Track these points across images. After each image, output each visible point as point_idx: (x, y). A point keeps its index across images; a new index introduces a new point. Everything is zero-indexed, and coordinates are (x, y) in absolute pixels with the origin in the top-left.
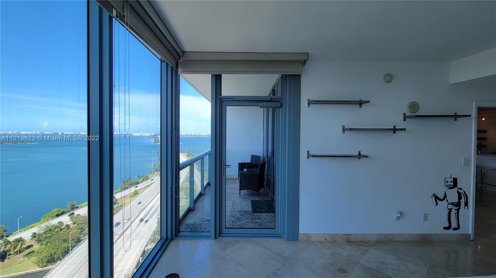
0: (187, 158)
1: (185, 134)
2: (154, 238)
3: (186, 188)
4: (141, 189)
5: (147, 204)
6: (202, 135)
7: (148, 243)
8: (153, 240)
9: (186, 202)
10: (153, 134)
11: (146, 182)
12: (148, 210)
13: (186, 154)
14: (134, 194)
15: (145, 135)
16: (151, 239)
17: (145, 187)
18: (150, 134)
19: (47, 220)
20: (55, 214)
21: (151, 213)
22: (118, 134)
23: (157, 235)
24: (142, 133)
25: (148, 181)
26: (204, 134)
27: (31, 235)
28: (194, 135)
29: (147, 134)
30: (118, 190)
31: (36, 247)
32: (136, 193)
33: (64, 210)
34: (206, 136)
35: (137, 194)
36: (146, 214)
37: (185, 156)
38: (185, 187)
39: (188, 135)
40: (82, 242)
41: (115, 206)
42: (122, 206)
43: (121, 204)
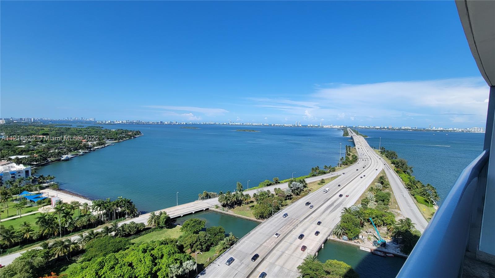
0: (381, 155)
1: (379, 127)
2: (336, 231)
3: (376, 189)
4: (327, 179)
5: (332, 195)
6: (404, 128)
7: (331, 233)
8: (336, 232)
9: (376, 206)
10: (342, 126)
12: (333, 201)
13: (380, 150)
14: (321, 182)
15: (335, 127)
16: (334, 231)
17: (332, 178)
18: (339, 126)
19: (262, 187)
20: (266, 184)
21: (335, 204)
23: (339, 229)
24: (332, 126)
25: (334, 173)
26: (406, 128)
27: (253, 194)
28: (391, 129)
29: (336, 127)
30: (308, 175)
31: (255, 203)
32: (323, 182)
33: (271, 182)
34: (409, 129)
35: (324, 183)
36: (331, 205)
37: (378, 152)
38: (376, 188)
39: (384, 128)
40: (280, 210)
41: (305, 189)
42: (310, 191)
43: (309, 189)
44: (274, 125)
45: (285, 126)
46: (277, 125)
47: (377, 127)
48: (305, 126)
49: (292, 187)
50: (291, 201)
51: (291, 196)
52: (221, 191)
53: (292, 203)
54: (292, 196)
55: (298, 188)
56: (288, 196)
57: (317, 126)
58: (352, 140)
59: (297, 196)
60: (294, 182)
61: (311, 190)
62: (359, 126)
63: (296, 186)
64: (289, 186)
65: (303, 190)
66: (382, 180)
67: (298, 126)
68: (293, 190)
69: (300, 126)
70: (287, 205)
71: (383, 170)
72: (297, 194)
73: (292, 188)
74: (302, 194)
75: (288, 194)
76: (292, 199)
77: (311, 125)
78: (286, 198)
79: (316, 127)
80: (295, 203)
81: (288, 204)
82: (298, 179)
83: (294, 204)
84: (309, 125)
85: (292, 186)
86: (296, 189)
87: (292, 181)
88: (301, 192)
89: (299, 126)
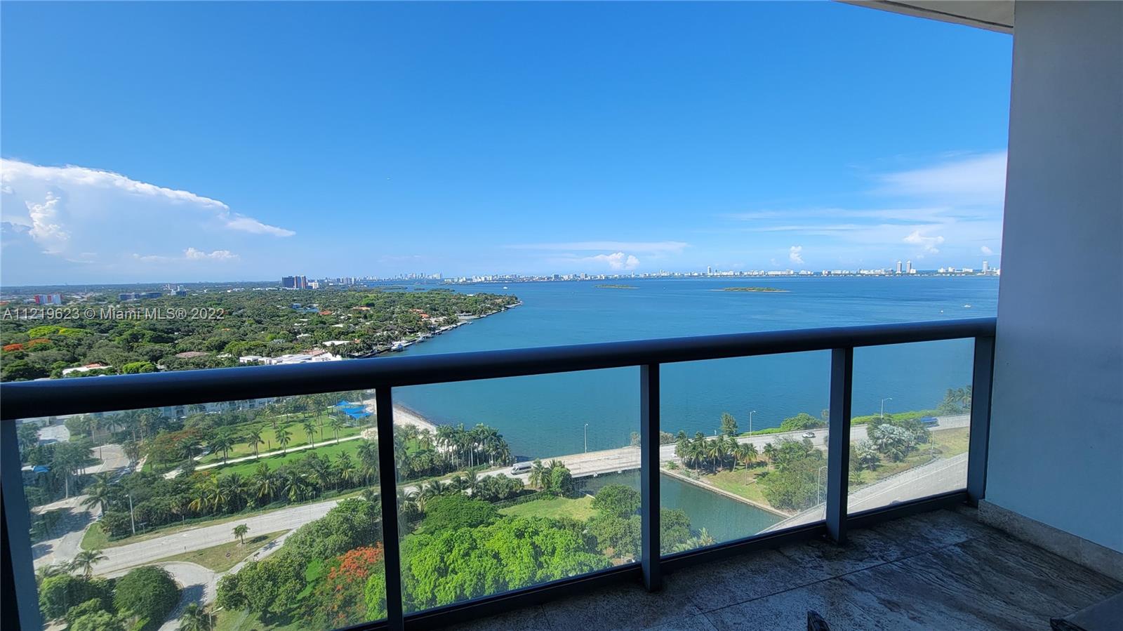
19: (790, 430)
20: (801, 423)
22: (950, 273)
27: (765, 445)
30: (935, 408)
31: (770, 468)
33: (817, 420)
41: (922, 447)
42: (941, 452)
43: (937, 446)
44: (829, 273)
45: (862, 275)
46: (839, 272)
48: (927, 272)
49: (878, 438)
50: (876, 473)
51: (874, 459)
52: (682, 431)
53: (879, 479)
54: (879, 460)
55: (900, 441)
56: (865, 460)
57: (971, 271)
59: (896, 462)
60: (884, 425)
61: (941, 450)
63: (892, 436)
64: (870, 434)
65: (917, 450)
67: (904, 274)
68: (881, 445)
69: (913, 274)
70: (861, 483)
72: (896, 458)
73: (880, 441)
74: (912, 458)
75: (865, 454)
76: (880, 470)
77: (950, 270)
78: (860, 464)
79: (967, 273)
80: (888, 481)
81: (867, 481)
82: (898, 417)
83: (883, 483)
84: (941, 270)
85: (878, 433)
86: (891, 444)
87: (879, 421)
88: (910, 454)
89: (909, 274)
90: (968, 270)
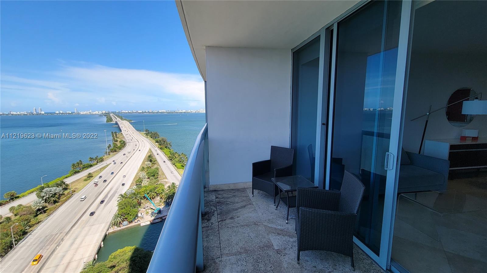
0: (146, 136)
1: (141, 112)
2: (115, 222)
3: (147, 168)
4: (95, 171)
5: (104, 187)
6: (161, 112)
7: (109, 226)
8: (115, 223)
9: (149, 182)
10: (104, 112)
11: (101, 164)
12: (106, 193)
13: (145, 132)
14: (88, 177)
15: (95, 113)
16: (113, 223)
17: (101, 169)
18: (100, 112)
21: (109, 196)
22: (61, 113)
23: (118, 218)
24: (91, 111)
25: (103, 163)
26: (162, 111)
28: (151, 113)
29: (97, 112)
30: (67, 174)
32: (90, 176)
34: (165, 112)
35: (92, 177)
36: (105, 197)
37: (143, 135)
38: (146, 166)
39: (145, 112)
40: (29, 234)
41: (66, 192)
42: (75, 191)
43: (72, 189)
47: (140, 112)
48: (51, 113)
49: (44, 197)
50: (47, 213)
51: (44, 208)
53: (49, 216)
54: (46, 207)
55: (55, 194)
56: (39, 210)
57: (70, 112)
58: (117, 126)
59: (55, 204)
60: (46, 189)
61: (75, 190)
62: (122, 111)
63: (51, 193)
64: (39, 196)
65: (64, 194)
66: (150, 158)
68: (46, 199)
69: (43, 114)
70: (39, 222)
71: (150, 150)
72: (55, 202)
73: (45, 197)
74: (63, 199)
75: (38, 207)
76: (48, 211)
77: (61, 112)
78: (36, 213)
79: (69, 113)
80: (54, 214)
81: (42, 220)
82: (50, 184)
83: (51, 216)
84: (57, 112)
85: (43, 194)
86: (52, 196)
87: (43, 188)
88: (61, 198)
89: (41, 114)
90: (69, 112)
